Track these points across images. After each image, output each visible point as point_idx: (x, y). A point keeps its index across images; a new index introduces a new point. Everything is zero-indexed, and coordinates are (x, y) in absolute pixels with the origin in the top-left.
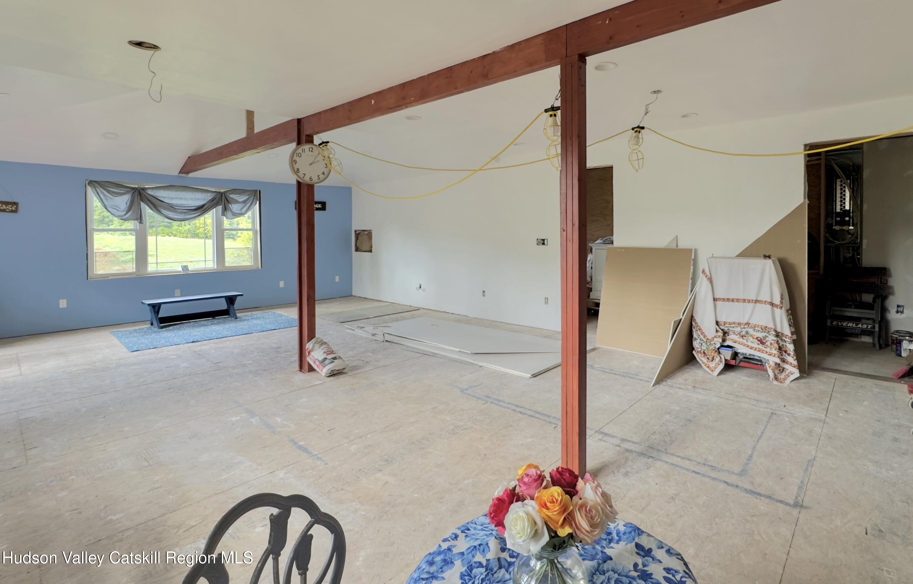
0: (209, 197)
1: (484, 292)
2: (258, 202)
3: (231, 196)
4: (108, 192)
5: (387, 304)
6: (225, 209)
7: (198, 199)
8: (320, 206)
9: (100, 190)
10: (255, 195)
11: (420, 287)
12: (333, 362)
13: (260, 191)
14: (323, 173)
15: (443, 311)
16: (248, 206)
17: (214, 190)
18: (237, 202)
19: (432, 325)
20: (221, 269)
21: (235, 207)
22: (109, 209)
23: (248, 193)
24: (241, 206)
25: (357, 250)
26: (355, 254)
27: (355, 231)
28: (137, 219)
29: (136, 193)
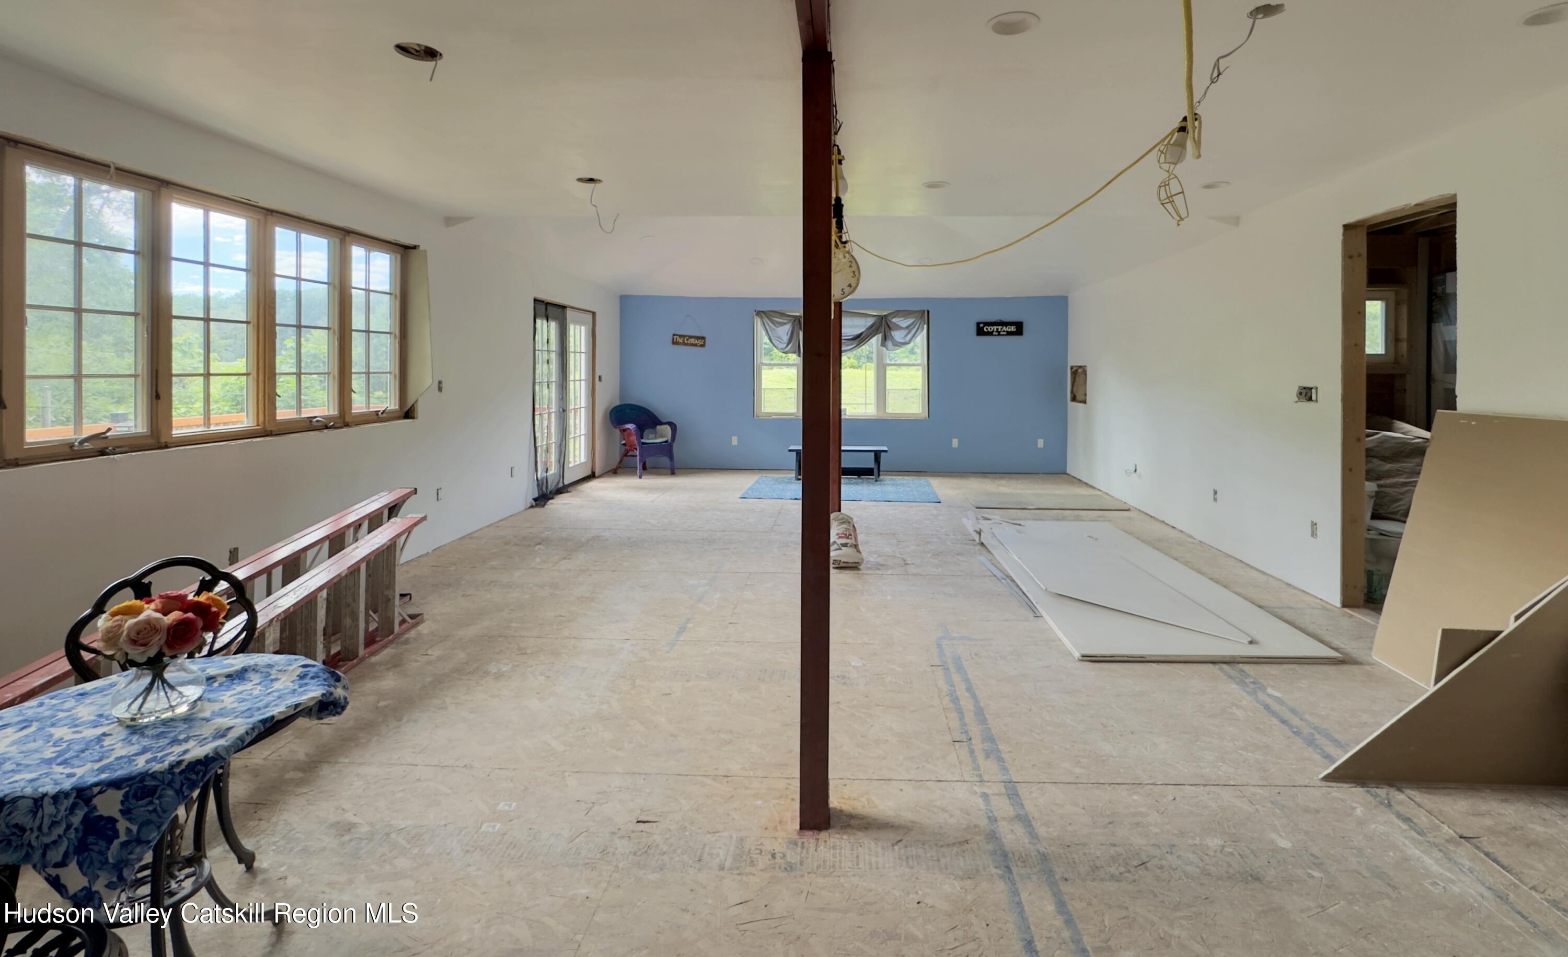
0: (870, 322)
1: (1215, 493)
2: (925, 326)
3: (894, 320)
4: (772, 322)
5: (1099, 493)
6: (885, 338)
7: (857, 326)
8: (1013, 329)
9: (766, 320)
10: (921, 317)
11: (1136, 470)
12: (841, 549)
13: (928, 312)
14: (850, 286)
15: (1162, 519)
16: (913, 332)
17: (875, 314)
18: (899, 328)
19: (1090, 537)
20: (882, 415)
21: (897, 335)
22: (773, 341)
23: (916, 315)
24: (904, 332)
25: (1074, 399)
26: (1072, 405)
27: (1072, 368)
28: (795, 353)
29: (797, 322)
